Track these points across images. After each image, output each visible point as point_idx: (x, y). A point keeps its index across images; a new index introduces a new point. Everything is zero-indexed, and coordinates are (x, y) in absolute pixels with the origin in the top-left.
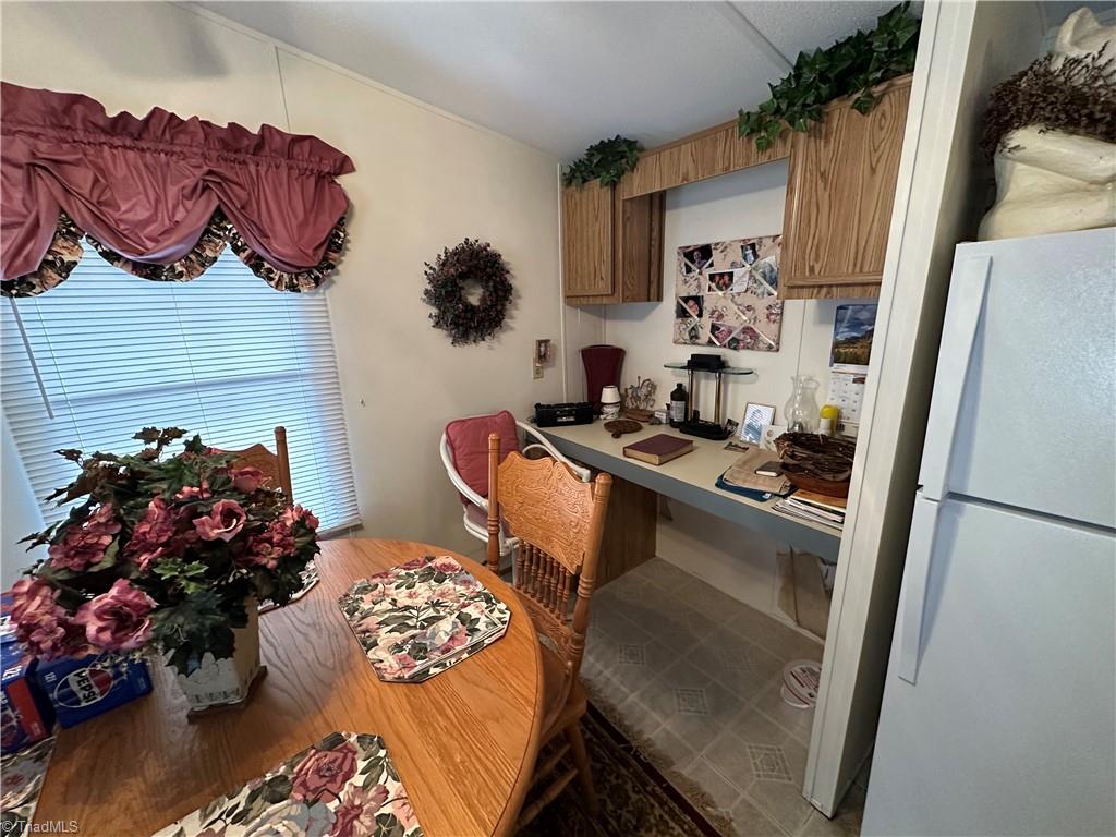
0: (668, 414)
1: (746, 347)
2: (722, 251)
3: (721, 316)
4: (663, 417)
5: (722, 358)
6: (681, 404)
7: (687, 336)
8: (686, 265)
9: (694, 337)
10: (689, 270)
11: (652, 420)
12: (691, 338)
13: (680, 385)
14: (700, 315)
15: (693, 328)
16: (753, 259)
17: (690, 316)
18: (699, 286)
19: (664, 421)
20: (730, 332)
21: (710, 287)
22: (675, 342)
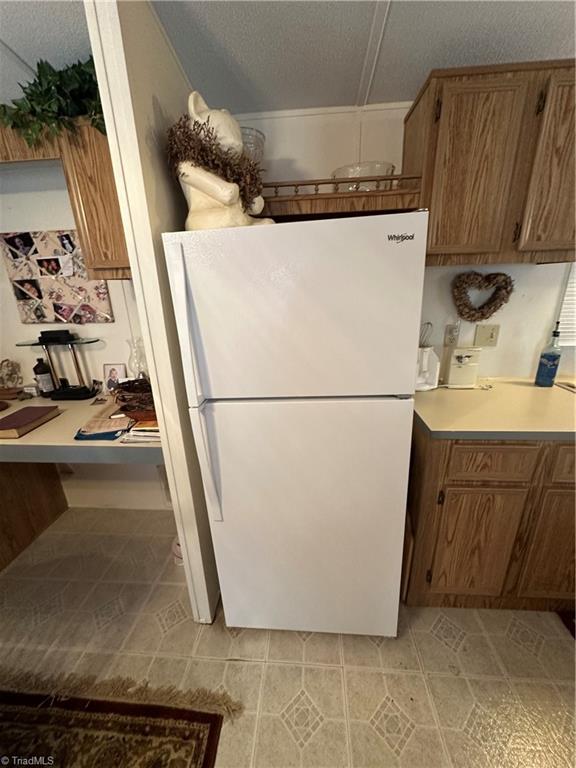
0: (37, 388)
1: (88, 321)
2: (42, 240)
3: (59, 297)
4: (34, 391)
5: (71, 332)
6: (46, 376)
7: (34, 316)
8: (10, 250)
9: (40, 317)
10: (15, 256)
11: (22, 395)
12: (38, 317)
13: (40, 361)
14: (40, 297)
15: (37, 309)
16: (71, 248)
17: (30, 298)
18: (30, 271)
19: (35, 394)
20: (72, 310)
21: (41, 272)
22: (24, 322)
